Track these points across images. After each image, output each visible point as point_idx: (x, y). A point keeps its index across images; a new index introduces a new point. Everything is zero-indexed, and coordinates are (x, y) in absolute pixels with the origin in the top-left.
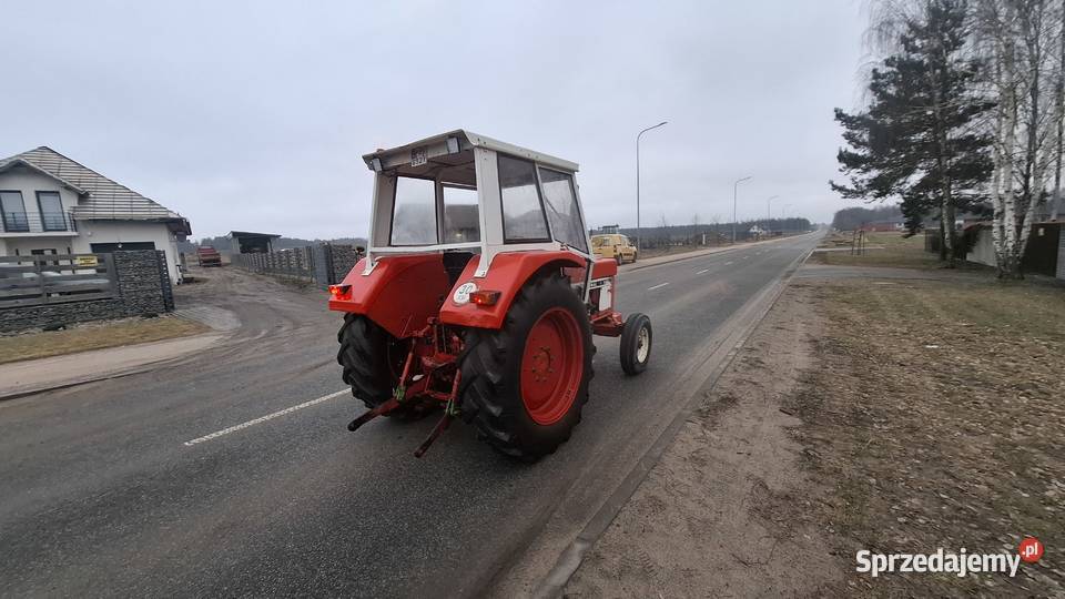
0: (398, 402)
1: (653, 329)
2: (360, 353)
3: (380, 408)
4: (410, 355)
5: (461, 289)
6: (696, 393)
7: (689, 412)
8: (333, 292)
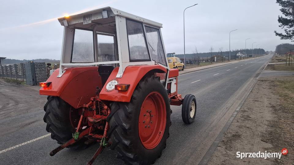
0: (75, 140)
1: (197, 102)
2: (56, 116)
3: (66, 144)
4: (82, 116)
5: (110, 83)
6: (220, 132)
7: (218, 142)
8: (42, 85)
